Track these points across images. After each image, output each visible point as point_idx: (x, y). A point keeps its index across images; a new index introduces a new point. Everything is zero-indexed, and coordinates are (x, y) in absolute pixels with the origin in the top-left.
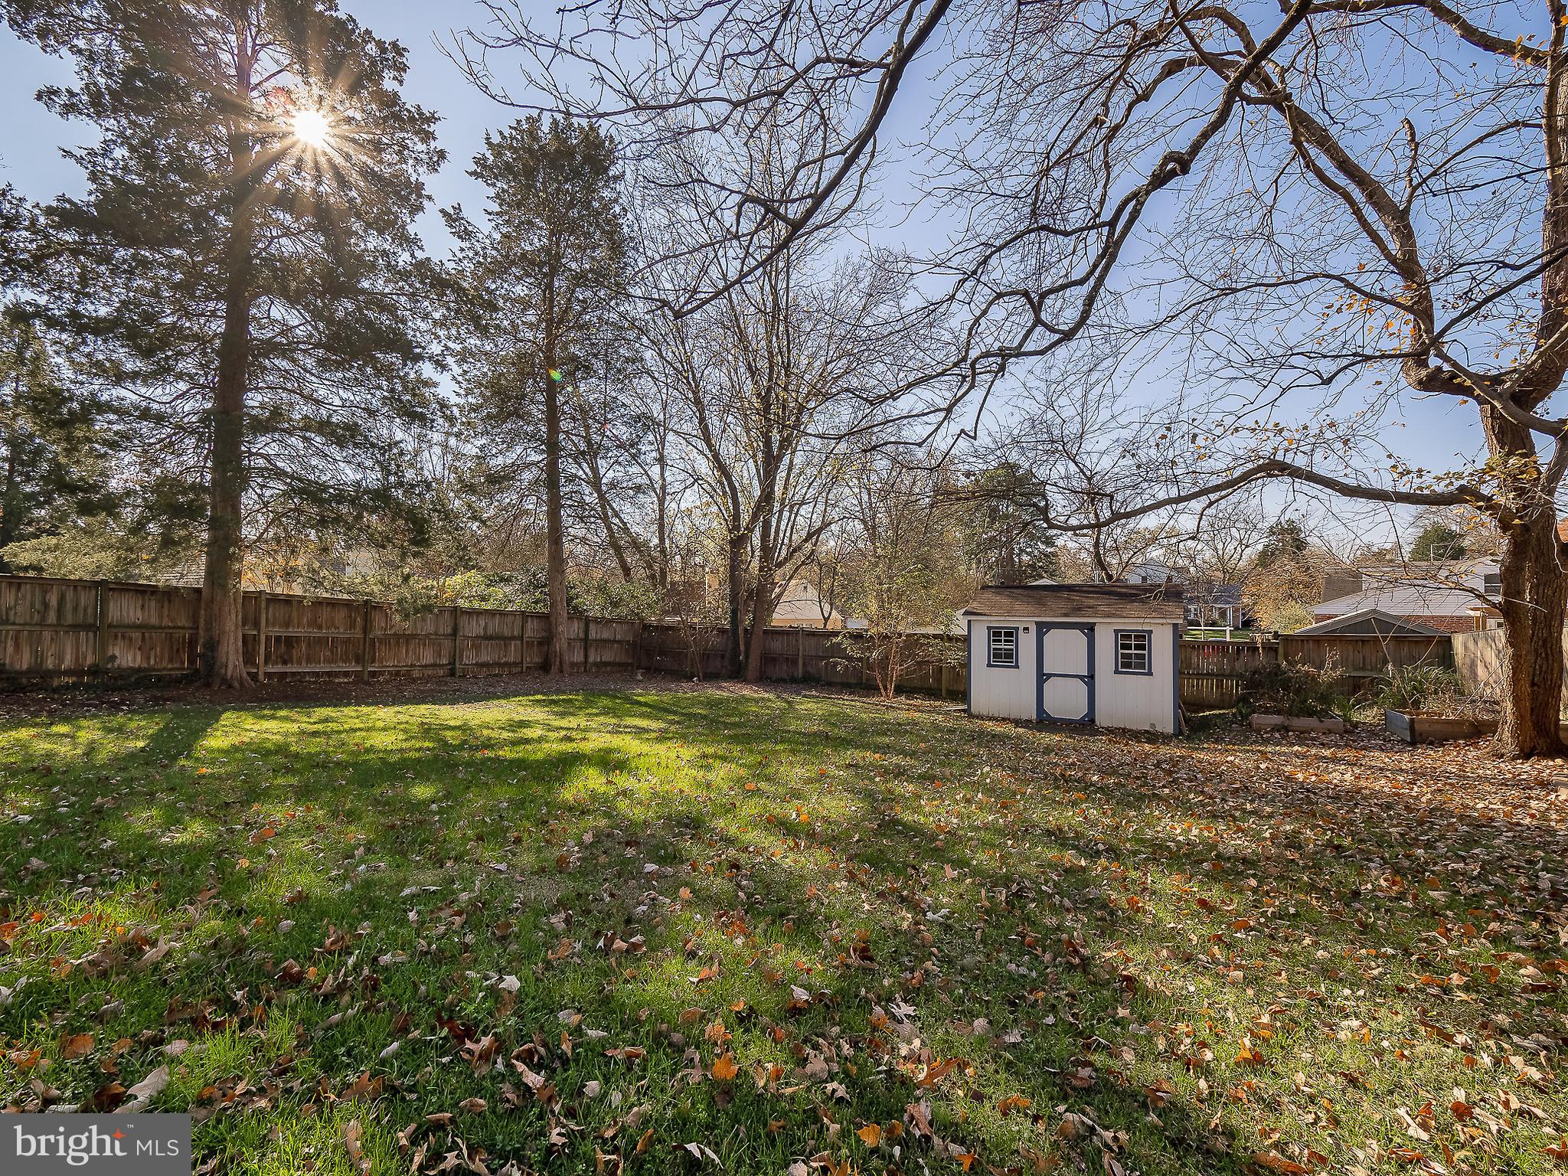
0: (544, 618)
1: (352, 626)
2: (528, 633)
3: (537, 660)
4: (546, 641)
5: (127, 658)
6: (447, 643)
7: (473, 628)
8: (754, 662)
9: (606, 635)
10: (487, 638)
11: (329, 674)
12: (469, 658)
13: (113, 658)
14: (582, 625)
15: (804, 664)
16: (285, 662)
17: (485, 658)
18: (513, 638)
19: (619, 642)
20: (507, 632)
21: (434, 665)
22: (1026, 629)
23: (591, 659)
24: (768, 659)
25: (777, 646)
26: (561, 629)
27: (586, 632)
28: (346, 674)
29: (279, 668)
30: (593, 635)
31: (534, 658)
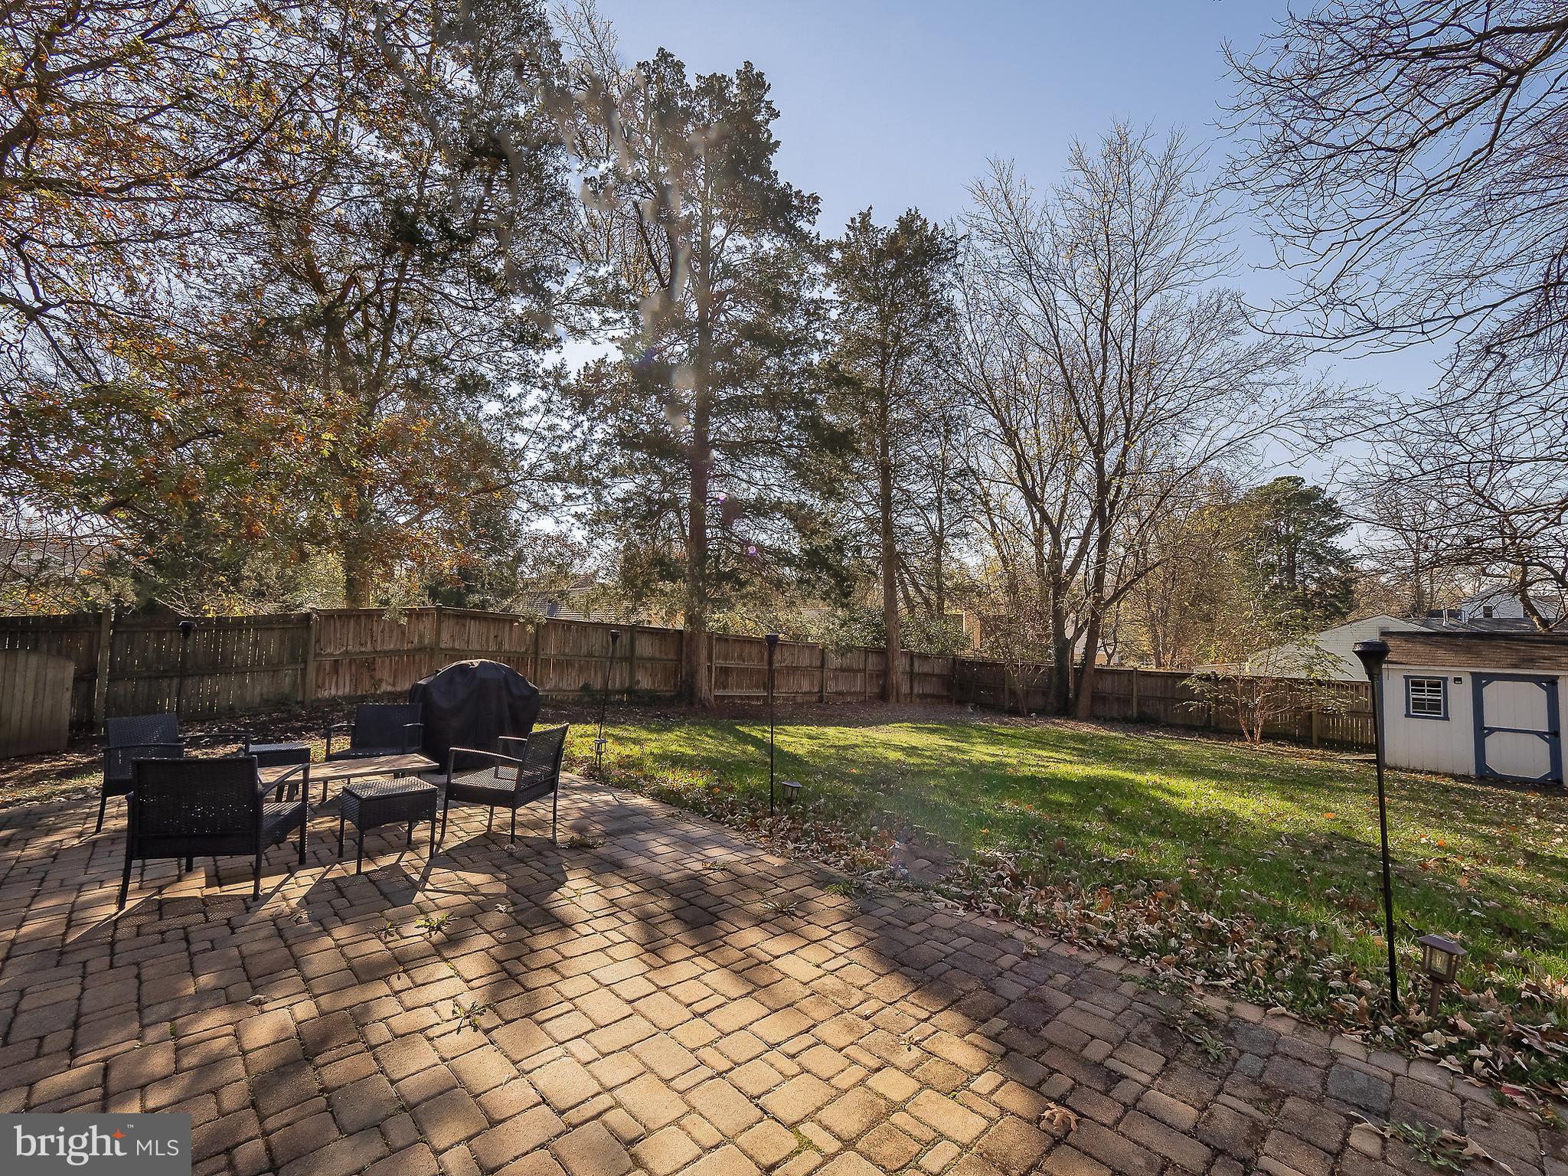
0: (881, 653)
1: (762, 659)
2: (870, 667)
3: (876, 690)
4: (885, 673)
5: (645, 682)
6: (817, 673)
7: (835, 661)
8: (1085, 701)
9: (926, 669)
10: (843, 670)
11: (748, 697)
12: (831, 687)
13: (638, 682)
14: (908, 662)
15: (1139, 704)
16: (724, 688)
17: (842, 688)
18: (859, 671)
19: (936, 675)
20: (855, 666)
21: (810, 693)
22: (1458, 680)
23: (915, 691)
24: (1097, 698)
25: (1106, 685)
26: (896, 663)
27: (912, 665)
28: (758, 698)
29: (720, 693)
30: (916, 669)
31: (873, 689)
